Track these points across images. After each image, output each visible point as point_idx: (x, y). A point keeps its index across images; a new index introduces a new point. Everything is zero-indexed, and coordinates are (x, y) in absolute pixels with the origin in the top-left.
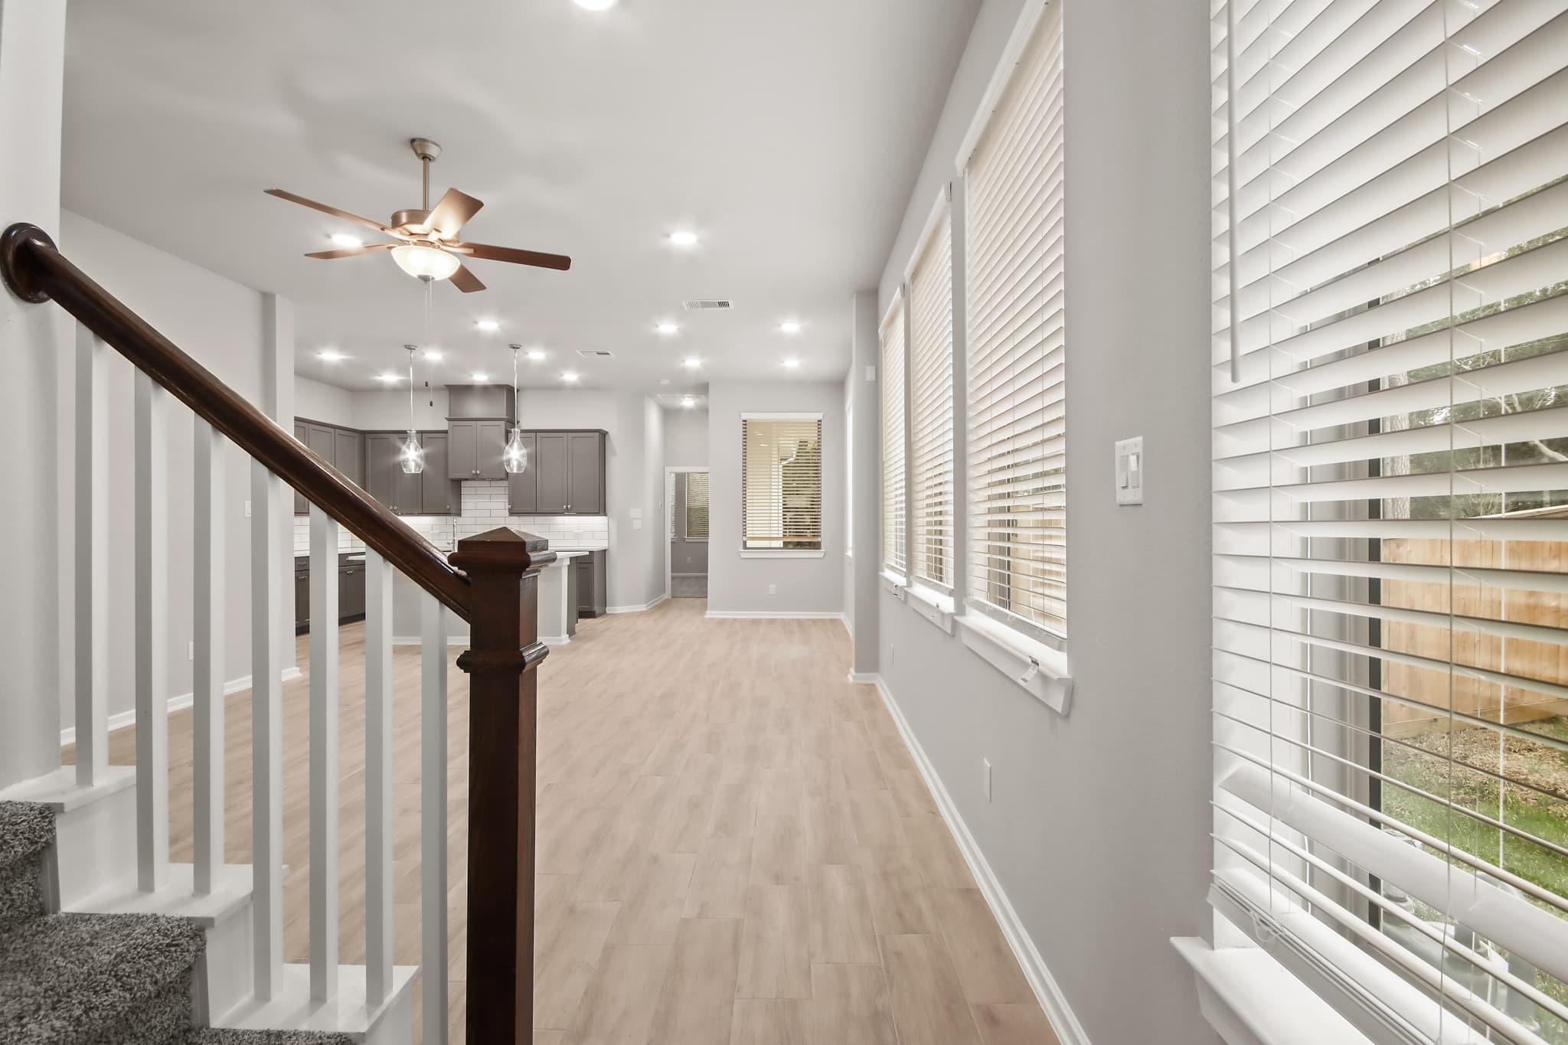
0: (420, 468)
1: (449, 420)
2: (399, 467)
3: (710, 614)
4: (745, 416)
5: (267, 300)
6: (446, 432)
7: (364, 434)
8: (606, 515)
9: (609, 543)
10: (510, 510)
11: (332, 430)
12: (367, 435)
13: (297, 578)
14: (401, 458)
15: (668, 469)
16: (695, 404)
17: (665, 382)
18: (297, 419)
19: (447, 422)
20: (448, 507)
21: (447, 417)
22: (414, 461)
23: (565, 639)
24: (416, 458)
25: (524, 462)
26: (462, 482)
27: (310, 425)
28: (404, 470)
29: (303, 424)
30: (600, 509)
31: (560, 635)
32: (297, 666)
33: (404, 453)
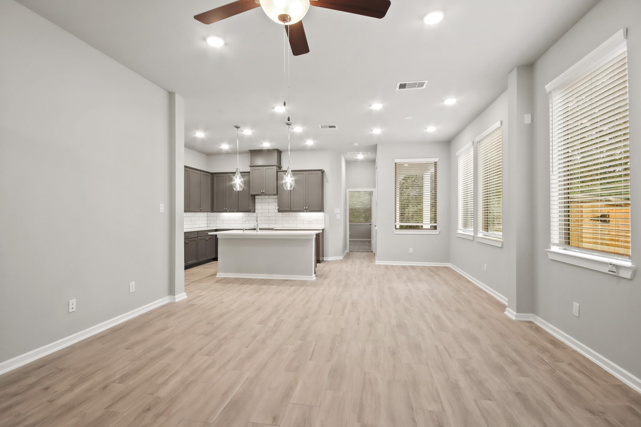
0: (242, 188)
1: (251, 166)
2: (231, 187)
3: (378, 262)
4: (396, 161)
5: (171, 95)
6: (249, 172)
7: (213, 174)
8: (324, 212)
9: (325, 225)
10: (278, 209)
11: (199, 172)
12: (214, 175)
13: (185, 242)
14: (233, 183)
15: (348, 190)
16: (364, 157)
17: (356, 144)
18: (185, 167)
19: (249, 167)
20: (250, 208)
21: (250, 165)
22: (239, 184)
23: (314, 278)
24: (240, 183)
25: (293, 184)
26: (256, 196)
27: (190, 170)
28: (234, 189)
29: (188, 169)
30: (321, 209)
31: (312, 275)
32: (185, 292)
33: (234, 180)
